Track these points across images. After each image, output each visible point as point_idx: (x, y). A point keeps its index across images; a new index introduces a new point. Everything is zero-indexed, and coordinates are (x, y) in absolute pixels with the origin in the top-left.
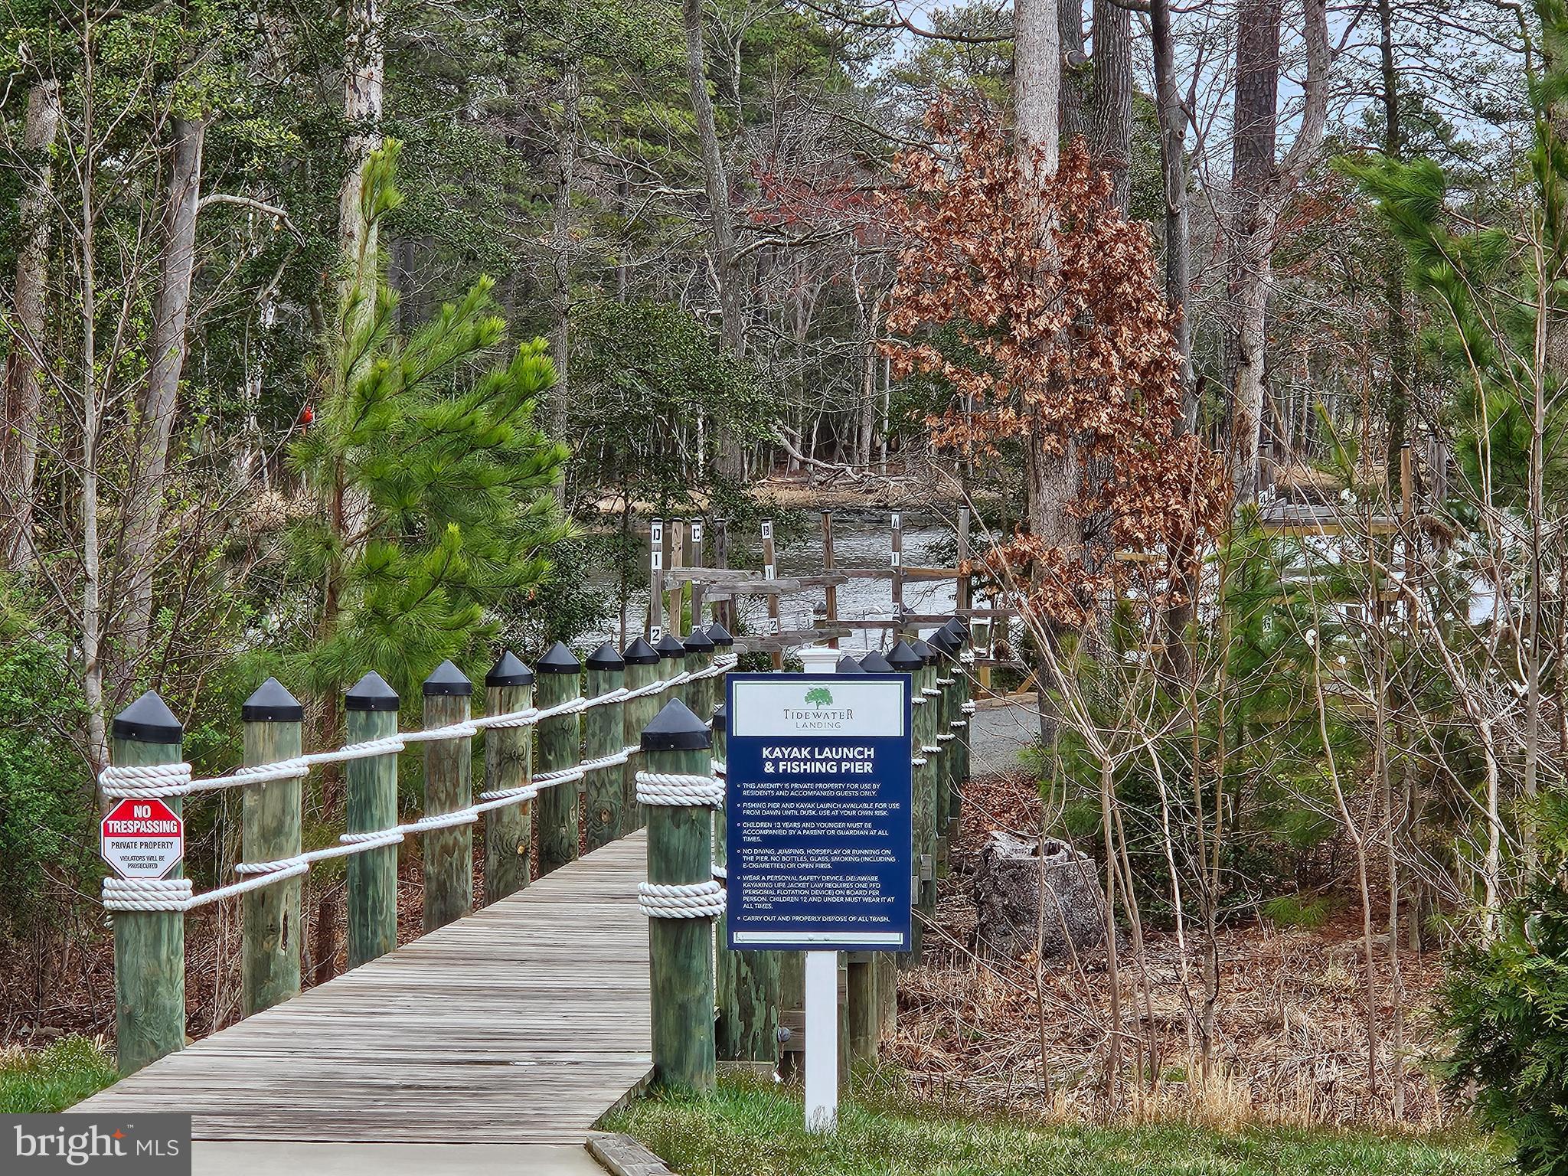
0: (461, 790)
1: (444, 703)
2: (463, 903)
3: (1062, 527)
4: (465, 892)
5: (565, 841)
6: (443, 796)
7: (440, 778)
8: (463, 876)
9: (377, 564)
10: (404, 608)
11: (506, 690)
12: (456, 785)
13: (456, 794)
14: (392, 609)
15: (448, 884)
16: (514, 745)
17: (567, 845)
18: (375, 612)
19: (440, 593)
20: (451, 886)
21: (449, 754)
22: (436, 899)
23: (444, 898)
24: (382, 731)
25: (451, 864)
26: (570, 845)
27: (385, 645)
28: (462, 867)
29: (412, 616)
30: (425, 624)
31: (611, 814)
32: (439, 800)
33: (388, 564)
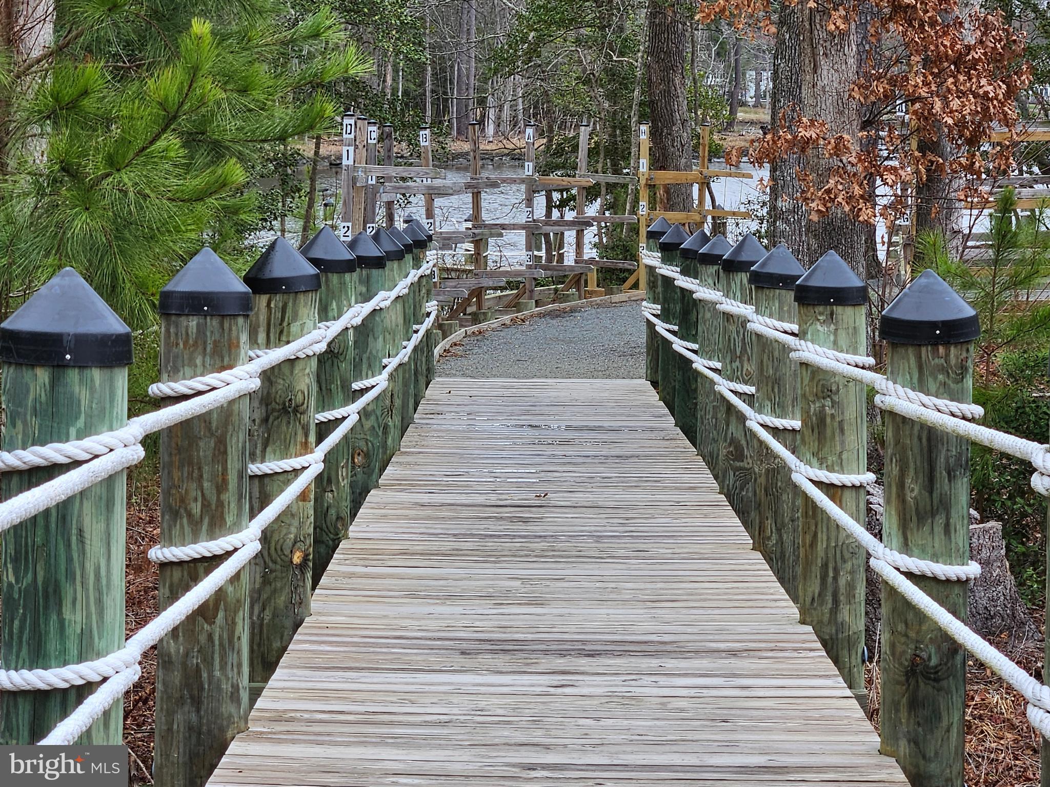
0: (230, 496)
1: (201, 330)
2: (233, 709)
3: (841, 113)
4: (236, 688)
5: (333, 512)
6: (196, 508)
7: (190, 475)
8: (232, 658)
9: (69, 93)
10: (114, 163)
11: (277, 301)
12: (221, 487)
13: (220, 504)
14: (92, 167)
15: (205, 675)
16: (290, 388)
17: (334, 517)
18: (66, 169)
19: (171, 142)
20: (211, 676)
21: (210, 429)
22: (181, 701)
23: (197, 702)
24: (89, 416)
25: (210, 637)
26: (339, 518)
27: (81, 223)
28: (231, 641)
29: (126, 177)
30: (147, 191)
31: (367, 455)
32: (190, 515)
33: (85, 93)
